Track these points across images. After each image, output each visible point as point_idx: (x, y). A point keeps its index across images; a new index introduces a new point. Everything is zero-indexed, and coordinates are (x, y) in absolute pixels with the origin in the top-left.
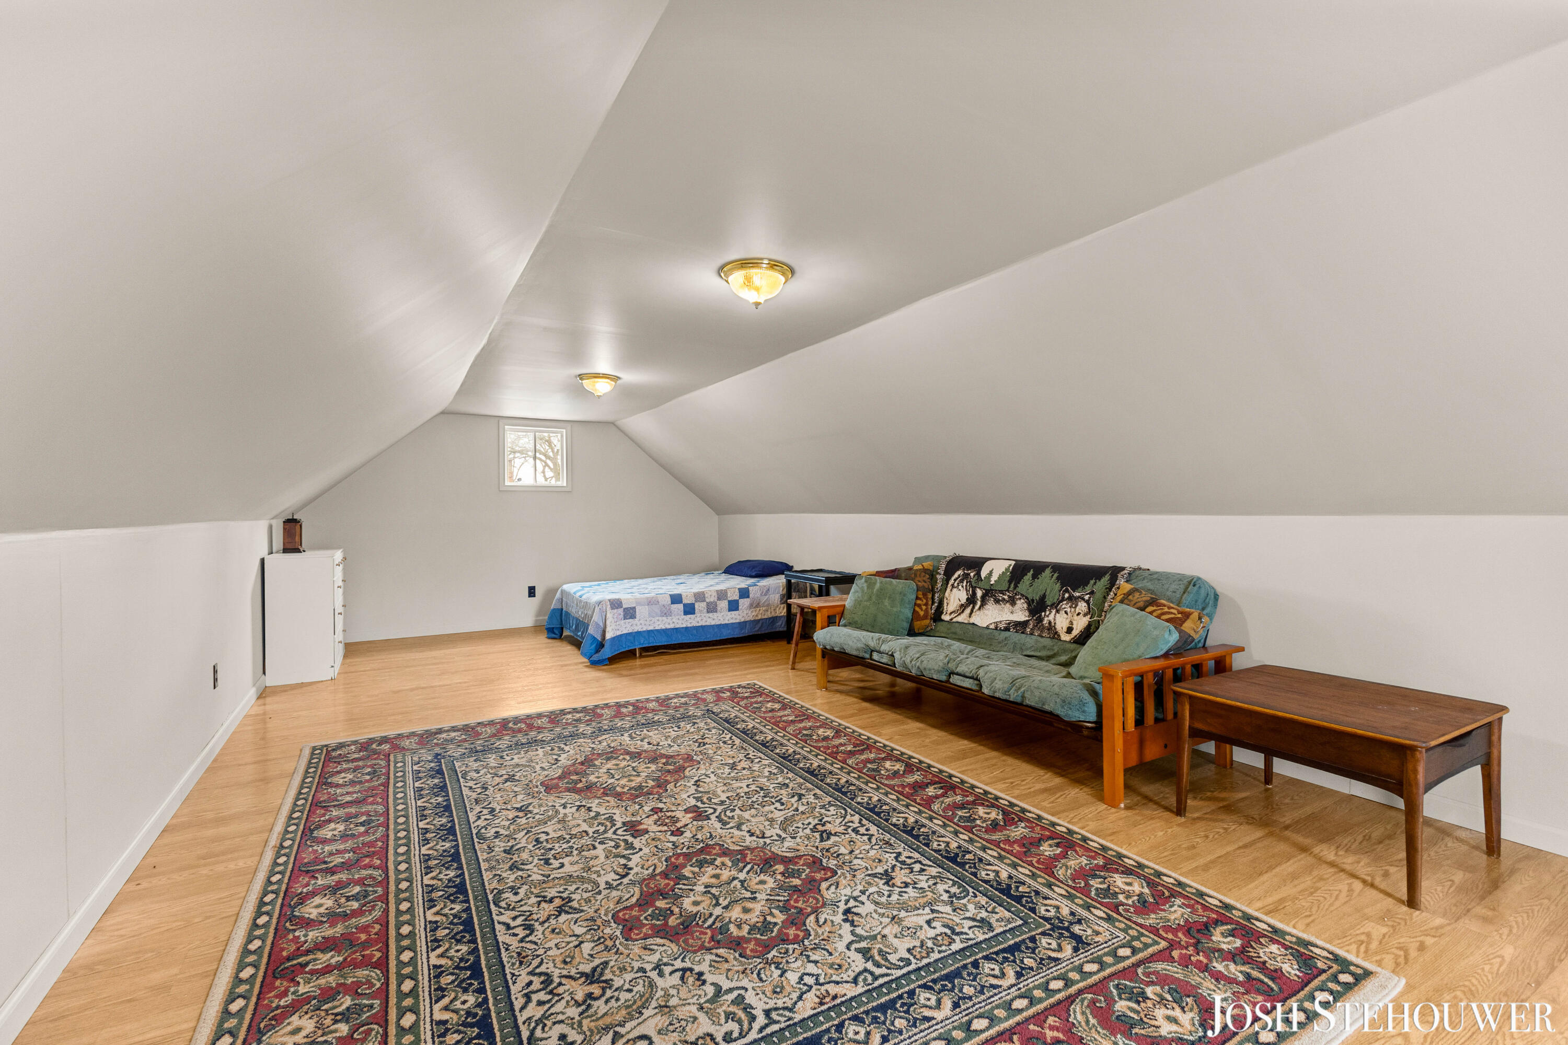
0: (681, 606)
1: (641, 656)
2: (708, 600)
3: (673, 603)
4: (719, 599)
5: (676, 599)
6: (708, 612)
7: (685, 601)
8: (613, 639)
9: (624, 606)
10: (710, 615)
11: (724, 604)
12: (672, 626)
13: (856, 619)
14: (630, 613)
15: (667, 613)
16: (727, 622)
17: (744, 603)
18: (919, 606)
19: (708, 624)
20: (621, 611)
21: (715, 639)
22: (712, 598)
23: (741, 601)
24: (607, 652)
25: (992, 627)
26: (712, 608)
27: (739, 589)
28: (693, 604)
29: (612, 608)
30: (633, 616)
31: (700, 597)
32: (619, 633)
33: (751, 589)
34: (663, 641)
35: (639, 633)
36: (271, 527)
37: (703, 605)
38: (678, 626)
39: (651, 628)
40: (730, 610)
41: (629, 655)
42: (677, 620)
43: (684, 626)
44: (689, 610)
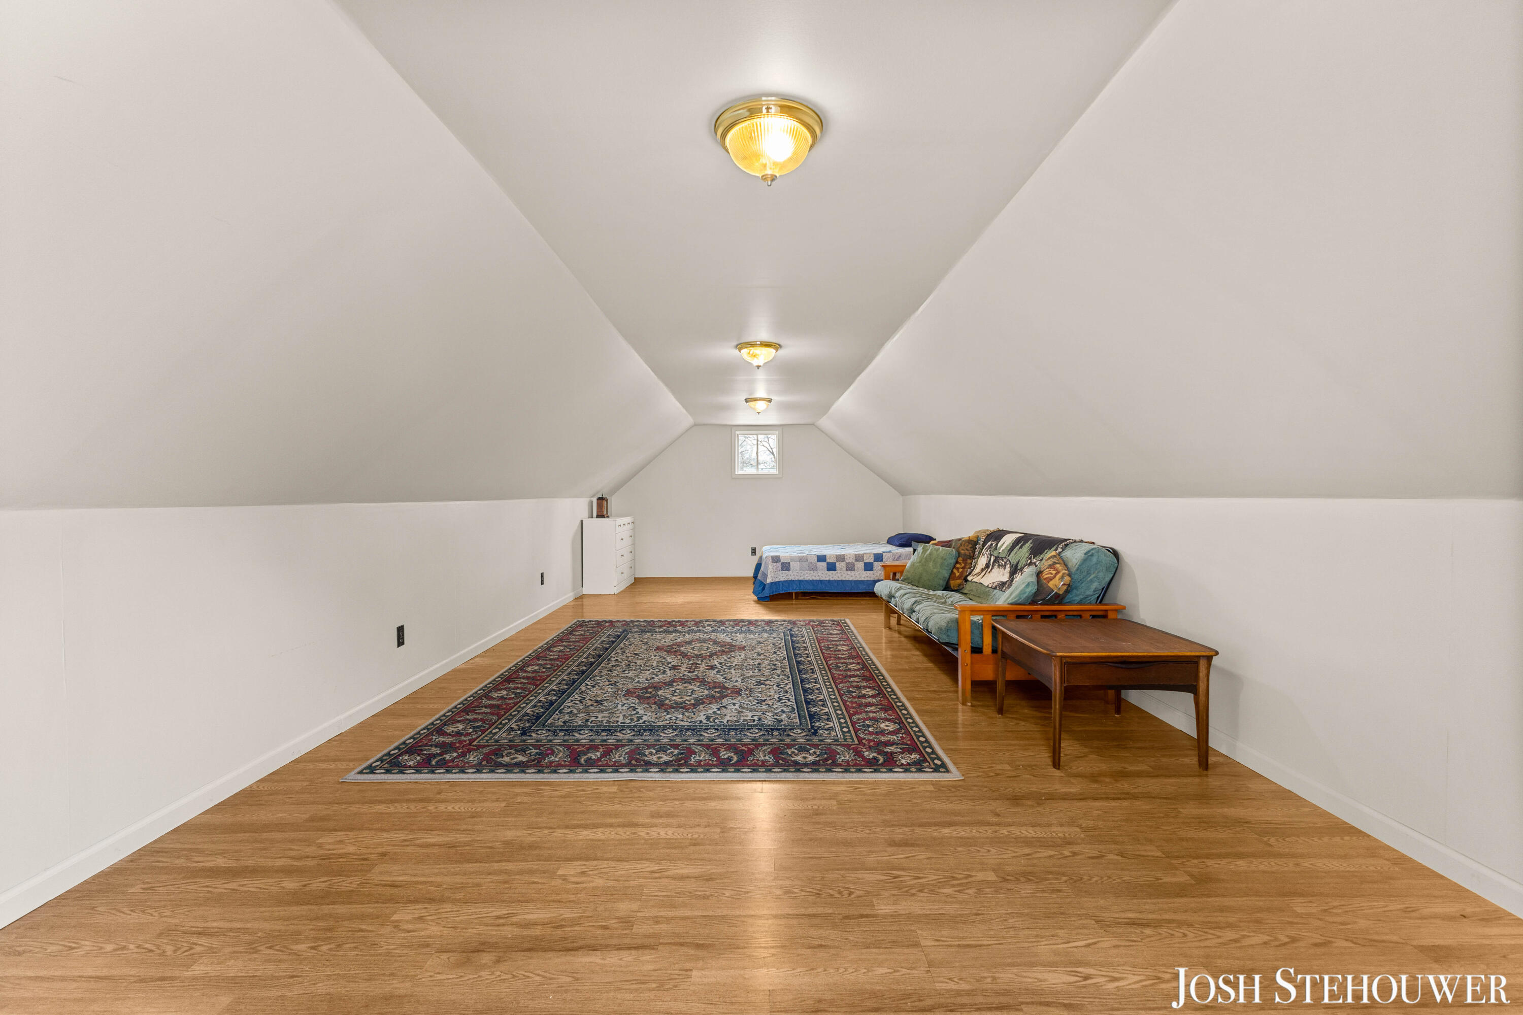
0: (824, 564)
1: (797, 598)
2: (847, 561)
3: (818, 561)
4: (856, 560)
5: (821, 559)
6: (847, 570)
7: (828, 560)
8: (771, 584)
9: (782, 561)
10: (849, 572)
11: (860, 565)
12: (817, 578)
13: (909, 576)
14: (786, 567)
15: (813, 569)
16: (863, 579)
17: (877, 565)
18: (958, 569)
19: (847, 579)
20: (779, 564)
21: (852, 591)
22: (851, 560)
23: (876, 564)
24: (767, 593)
25: (990, 586)
26: (850, 567)
27: (874, 554)
28: (835, 563)
29: (773, 562)
30: (788, 569)
31: (841, 558)
32: (777, 580)
33: (884, 554)
34: (810, 589)
35: (792, 581)
36: (592, 502)
37: (844, 564)
38: (822, 579)
39: (801, 578)
40: (866, 569)
41: (787, 596)
42: (822, 574)
43: (827, 579)
44: (832, 567)
